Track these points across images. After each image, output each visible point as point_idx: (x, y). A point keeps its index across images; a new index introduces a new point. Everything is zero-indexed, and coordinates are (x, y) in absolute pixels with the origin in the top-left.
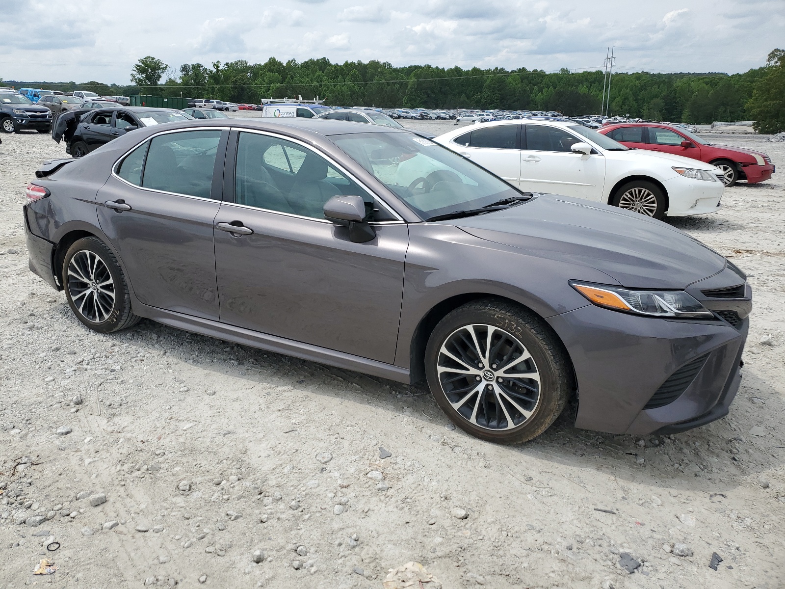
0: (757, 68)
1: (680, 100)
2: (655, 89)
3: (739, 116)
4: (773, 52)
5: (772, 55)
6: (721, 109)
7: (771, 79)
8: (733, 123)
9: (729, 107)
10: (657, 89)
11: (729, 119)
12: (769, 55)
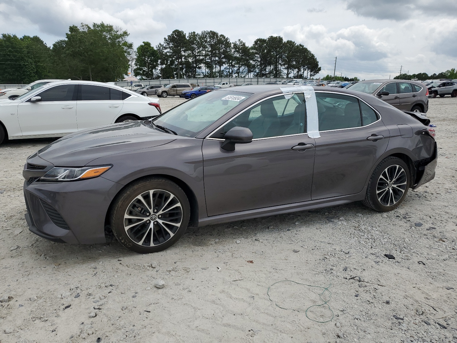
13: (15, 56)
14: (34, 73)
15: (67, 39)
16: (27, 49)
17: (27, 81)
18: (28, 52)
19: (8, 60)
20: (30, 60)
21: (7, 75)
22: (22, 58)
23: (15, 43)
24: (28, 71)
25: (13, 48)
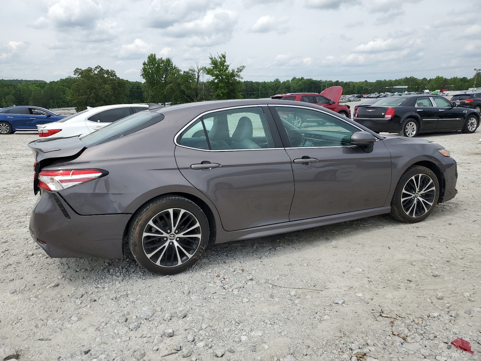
0: (64, 78)
1: (24, 96)
2: (6, 89)
3: (62, 105)
4: (76, 70)
5: (76, 71)
6: (51, 101)
7: (78, 85)
8: (60, 109)
9: (55, 100)
10: (7, 89)
11: (57, 106)
12: (74, 71)
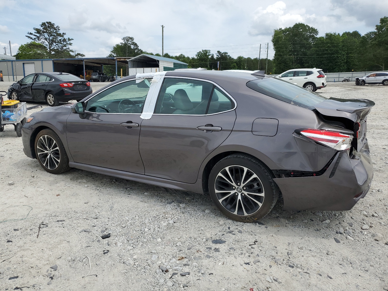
13: (331, 50)
14: (344, 63)
15: (376, 31)
16: (343, 43)
17: (337, 70)
18: (343, 46)
19: (326, 54)
20: (343, 53)
21: (322, 66)
22: (337, 51)
23: (335, 39)
24: (339, 62)
25: (332, 43)
